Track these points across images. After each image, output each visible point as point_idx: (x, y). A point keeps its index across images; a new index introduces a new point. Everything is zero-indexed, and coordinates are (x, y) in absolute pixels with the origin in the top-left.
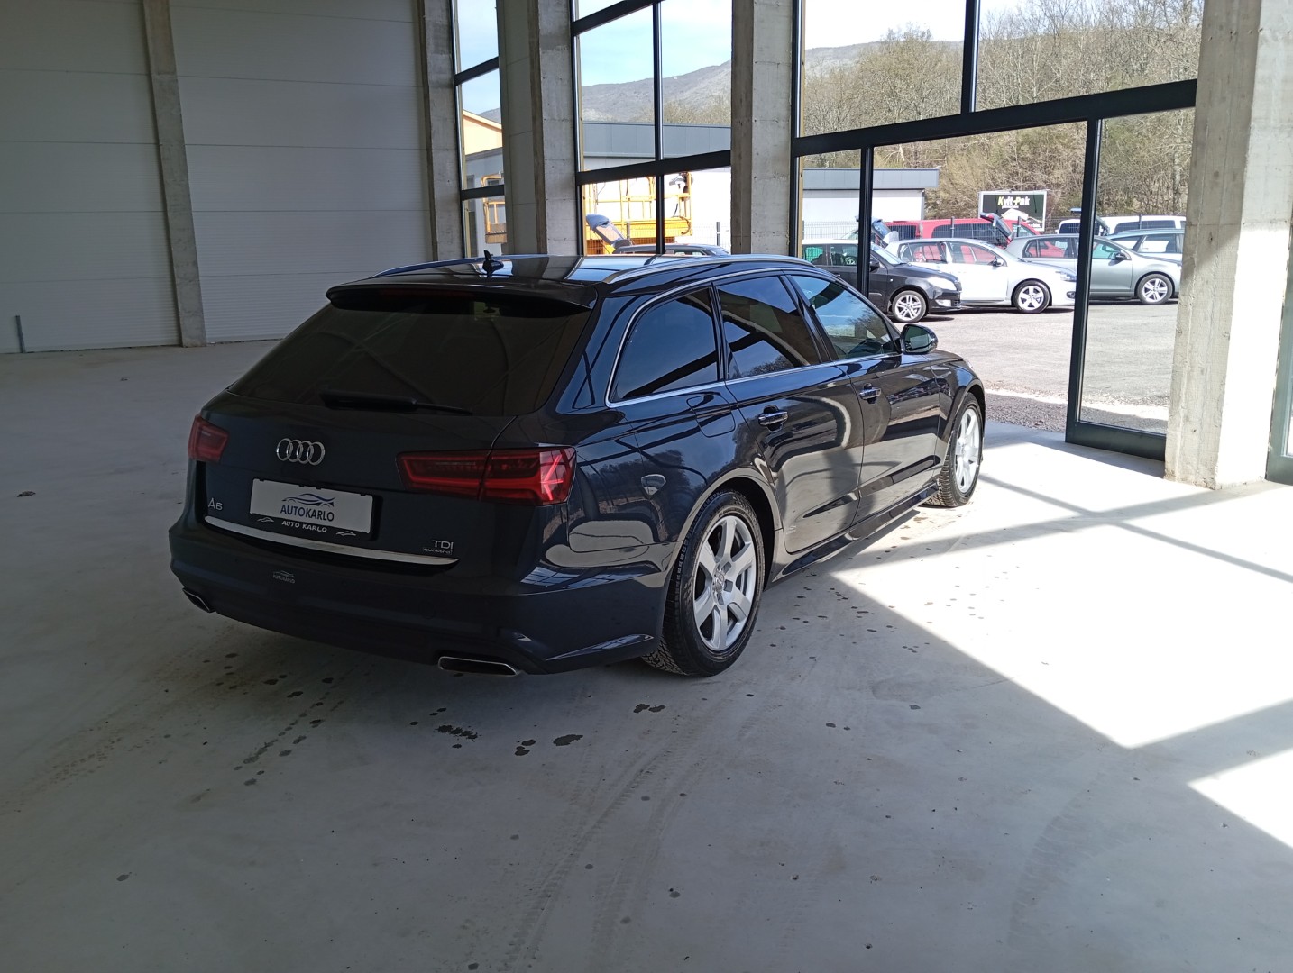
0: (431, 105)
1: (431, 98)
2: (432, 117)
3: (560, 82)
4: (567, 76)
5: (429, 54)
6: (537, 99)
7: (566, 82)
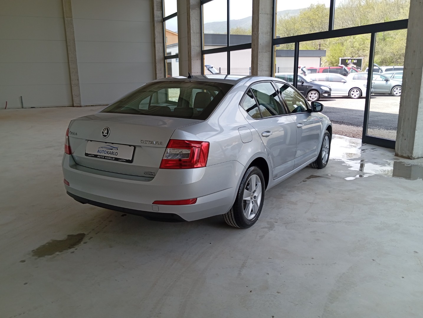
0: (155, 28)
1: (155, 26)
2: (155, 32)
3: (196, 20)
4: (199, 18)
5: (155, 11)
6: (189, 26)
7: (199, 20)
